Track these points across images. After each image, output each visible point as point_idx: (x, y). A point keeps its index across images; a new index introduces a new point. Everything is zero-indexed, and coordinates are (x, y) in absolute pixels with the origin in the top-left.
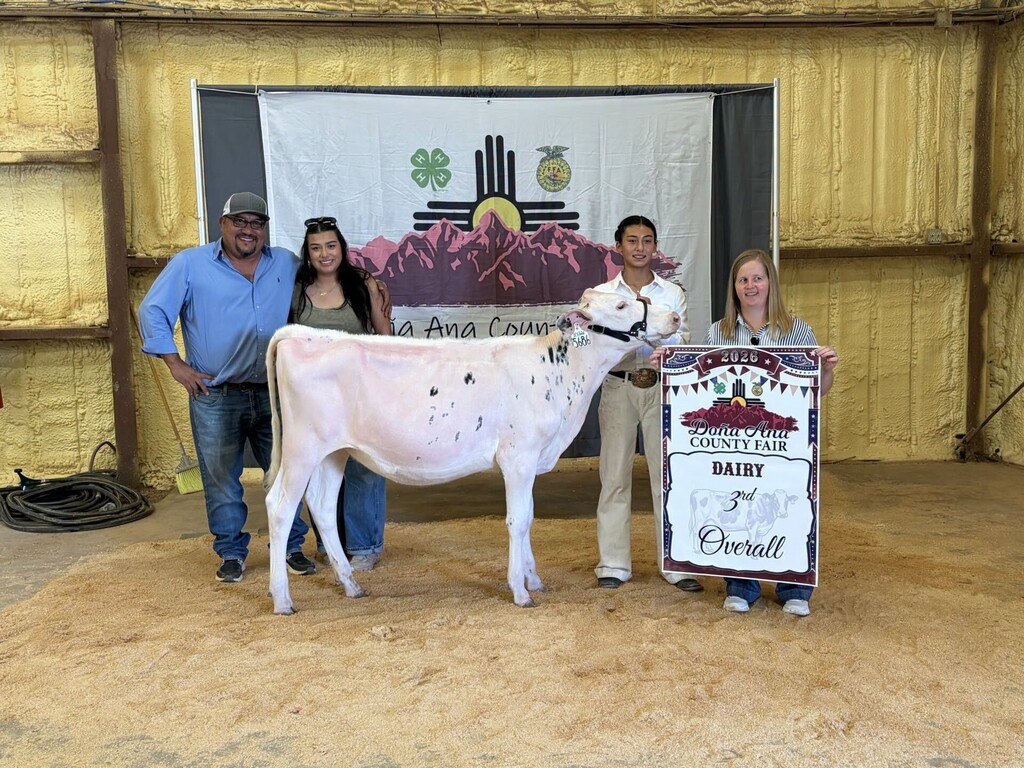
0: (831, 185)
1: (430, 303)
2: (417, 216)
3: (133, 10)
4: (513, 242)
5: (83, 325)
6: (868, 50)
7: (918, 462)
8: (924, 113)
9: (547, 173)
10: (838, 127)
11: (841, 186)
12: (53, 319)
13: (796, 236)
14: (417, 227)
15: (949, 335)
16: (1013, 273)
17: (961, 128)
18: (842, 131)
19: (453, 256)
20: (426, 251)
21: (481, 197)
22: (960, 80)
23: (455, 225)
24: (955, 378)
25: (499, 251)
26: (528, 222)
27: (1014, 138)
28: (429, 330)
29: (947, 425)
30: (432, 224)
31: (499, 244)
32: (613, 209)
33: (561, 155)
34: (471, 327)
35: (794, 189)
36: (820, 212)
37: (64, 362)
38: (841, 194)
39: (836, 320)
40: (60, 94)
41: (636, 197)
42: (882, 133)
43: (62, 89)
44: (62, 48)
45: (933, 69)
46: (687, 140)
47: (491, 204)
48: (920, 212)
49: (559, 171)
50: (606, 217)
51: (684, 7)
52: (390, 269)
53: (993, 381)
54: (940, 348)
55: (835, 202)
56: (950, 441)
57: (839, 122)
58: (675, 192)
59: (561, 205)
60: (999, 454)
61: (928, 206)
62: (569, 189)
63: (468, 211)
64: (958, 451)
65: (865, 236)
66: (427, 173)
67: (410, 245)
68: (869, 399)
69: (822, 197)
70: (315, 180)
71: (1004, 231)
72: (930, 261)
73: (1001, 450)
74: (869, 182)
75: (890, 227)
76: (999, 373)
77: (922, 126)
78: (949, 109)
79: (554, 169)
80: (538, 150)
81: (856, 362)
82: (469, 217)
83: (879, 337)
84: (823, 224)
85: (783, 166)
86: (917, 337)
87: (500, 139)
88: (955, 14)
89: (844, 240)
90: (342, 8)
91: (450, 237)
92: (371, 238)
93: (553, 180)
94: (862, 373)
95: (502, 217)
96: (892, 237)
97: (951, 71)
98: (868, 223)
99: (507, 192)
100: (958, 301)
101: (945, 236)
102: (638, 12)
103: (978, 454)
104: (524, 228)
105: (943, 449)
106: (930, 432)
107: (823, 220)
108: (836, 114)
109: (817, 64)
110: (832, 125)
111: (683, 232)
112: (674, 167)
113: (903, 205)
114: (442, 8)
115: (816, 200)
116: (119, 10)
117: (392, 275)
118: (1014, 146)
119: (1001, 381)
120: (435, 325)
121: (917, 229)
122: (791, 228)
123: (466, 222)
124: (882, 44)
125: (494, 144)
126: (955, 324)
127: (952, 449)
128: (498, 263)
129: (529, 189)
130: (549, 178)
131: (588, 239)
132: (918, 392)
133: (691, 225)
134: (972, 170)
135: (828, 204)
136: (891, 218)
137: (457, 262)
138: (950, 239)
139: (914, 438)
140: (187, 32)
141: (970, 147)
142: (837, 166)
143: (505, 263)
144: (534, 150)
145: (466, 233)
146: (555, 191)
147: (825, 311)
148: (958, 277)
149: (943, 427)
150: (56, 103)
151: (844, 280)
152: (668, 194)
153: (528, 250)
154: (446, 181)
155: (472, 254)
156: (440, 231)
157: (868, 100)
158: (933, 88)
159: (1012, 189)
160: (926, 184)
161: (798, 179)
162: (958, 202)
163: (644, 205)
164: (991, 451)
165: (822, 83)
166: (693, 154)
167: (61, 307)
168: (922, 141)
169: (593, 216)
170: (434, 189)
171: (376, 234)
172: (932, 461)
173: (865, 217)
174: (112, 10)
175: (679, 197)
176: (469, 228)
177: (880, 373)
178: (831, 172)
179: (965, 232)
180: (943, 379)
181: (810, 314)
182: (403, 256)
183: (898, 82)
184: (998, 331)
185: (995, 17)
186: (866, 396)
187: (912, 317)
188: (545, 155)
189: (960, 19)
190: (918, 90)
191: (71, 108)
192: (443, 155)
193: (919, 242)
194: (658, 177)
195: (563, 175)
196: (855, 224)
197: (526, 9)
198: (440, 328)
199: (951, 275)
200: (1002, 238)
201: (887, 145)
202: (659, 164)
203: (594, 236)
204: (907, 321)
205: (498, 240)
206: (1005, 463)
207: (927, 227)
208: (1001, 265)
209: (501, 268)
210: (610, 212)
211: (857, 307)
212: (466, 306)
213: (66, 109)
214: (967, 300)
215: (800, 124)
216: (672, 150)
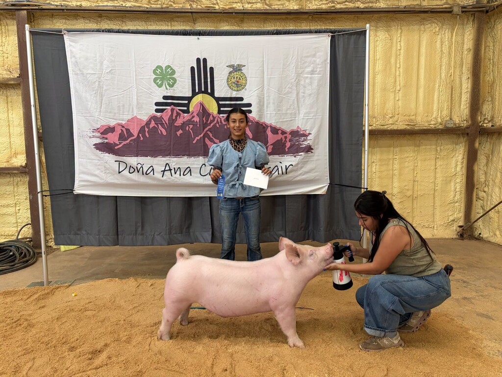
0: (395, 98)
1: (164, 155)
2: (157, 104)
3: (36, 6)
4: (214, 120)
5: (17, 165)
6: (416, 27)
7: (438, 239)
8: (445, 61)
9: (233, 80)
10: (399, 68)
11: (400, 98)
12: (2, 162)
13: (377, 123)
14: (157, 111)
15: (455, 175)
16: (490, 143)
17: (464, 68)
18: (401, 70)
19: (178, 128)
20: (162, 124)
21: (194, 94)
22: (464, 43)
23: (179, 110)
24: (458, 197)
25: (205, 125)
26: (222, 109)
27: (492, 73)
28: (164, 171)
29: (453, 220)
30: (166, 109)
31: (205, 121)
32: (272, 101)
33: (241, 70)
34: (189, 169)
35: (376, 100)
36: (389, 111)
37: (8, 184)
38: (400, 102)
39: (396, 166)
40: (4, 50)
41: (285, 94)
42: (422, 72)
43: (5, 48)
44: (5, 27)
45: (450, 37)
46: (315, 61)
47: (199, 98)
48: (441, 111)
49: (240, 79)
50: (267, 107)
51: (320, 5)
52: (140, 135)
53: (478, 198)
54: (450, 181)
55: (397, 107)
56: (455, 228)
57: (400, 65)
58: (308, 92)
59: (241, 99)
60: (481, 236)
61: (445, 108)
62: (246, 89)
63: (186, 102)
64: (459, 234)
65: (412, 124)
66: (162, 80)
67: (153, 122)
68: (413, 206)
69: (390, 105)
70: (97, 83)
71: (486, 121)
72: (446, 137)
73: (482, 233)
74: (414, 96)
75: (425, 119)
76: (481, 194)
77: (444, 67)
78: (459, 58)
79: (237, 78)
80: (227, 66)
81: (407, 188)
82: (187, 105)
83: (419, 175)
84: (391, 118)
85: (371, 88)
86: (438, 175)
87: (205, 60)
88: (463, 7)
89: (401, 126)
90: (144, 6)
91: (176, 117)
92: (130, 117)
93: (237, 84)
94: (409, 193)
95: (207, 106)
96: (426, 124)
97: (459, 38)
98: (414, 117)
99: (209, 91)
100: (460, 157)
101: (455, 124)
102: (296, 7)
103: (470, 236)
104: (220, 112)
105: (451, 233)
106: (444, 224)
107: (391, 116)
108: (399, 61)
109: (389, 35)
110: (396, 67)
111: (312, 115)
112: (307, 77)
113: (433, 108)
114: (195, 6)
115: (387, 105)
116: (29, 5)
117: (142, 139)
118: (492, 77)
119: (482, 199)
120: (167, 168)
121: (439, 120)
122: (374, 119)
123: (186, 108)
124: (424, 24)
125: (202, 63)
126: (458, 169)
127: (456, 232)
128: (204, 132)
129: (222, 89)
130: (234, 83)
131: (257, 119)
132: (438, 203)
133: (317, 111)
134: (469, 90)
135: (394, 108)
136: (426, 115)
137: (181, 132)
138: (457, 125)
139: (435, 226)
140: (66, 18)
141: (469, 78)
142: (398, 88)
143: (208, 132)
144: (225, 67)
145: (186, 115)
146: (237, 91)
147: (391, 162)
148: (461, 145)
149: (451, 221)
150: (3, 55)
151: (401, 146)
152: (304, 93)
153: (222, 126)
154: (174, 84)
155: (189, 127)
156: (170, 113)
157: (415, 54)
158: (450, 48)
159: (490, 100)
160: (445, 97)
161: (378, 95)
162: (462, 106)
163: (289, 99)
164: (476, 233)
165: (391, 45)
166: (318, 70)
167: (6, 157)
168: (443, 75)
169: (260, 105)
170: (167, 89)
171: (133, 115)
172: (446, 238)
173: (412, 114)
174: (25, 5)
175: (310, 95)
176: (187, 111)
177: (419, 193)
178: (395, 91)
179: (465, 122)
180: (452, 196)
181: (383, 163)
182: (148, 128)
183: (431, 44)
184: (481, 172)
185: (484, 9)
186: (411, 205)
187: (436, 165)
188: (232, 69)
189: (465, 10)
190: (442, 48)
191: (10, 57)
192: (172, 69)
193: (440, 127)
194: (298, 84)
195: (242, 81)
196: (407, 118)
197: (238, 6)
198: (170, 170)
199: (457, 144)
200: (485, 125)
201: (425, 77)
202: (298, 75)
203: (260, 117)
204: (433, 168)
205: (204, 119)
206: (485, 241)
207: (445, 119)
208: (484, 139)
209: (206, 135)
210: (269, 103)
211: (408, 160)
212: (186, 157)
213: (7, 58)
214: (466, 157)
215: (379, 67)
216: (306, 67)
